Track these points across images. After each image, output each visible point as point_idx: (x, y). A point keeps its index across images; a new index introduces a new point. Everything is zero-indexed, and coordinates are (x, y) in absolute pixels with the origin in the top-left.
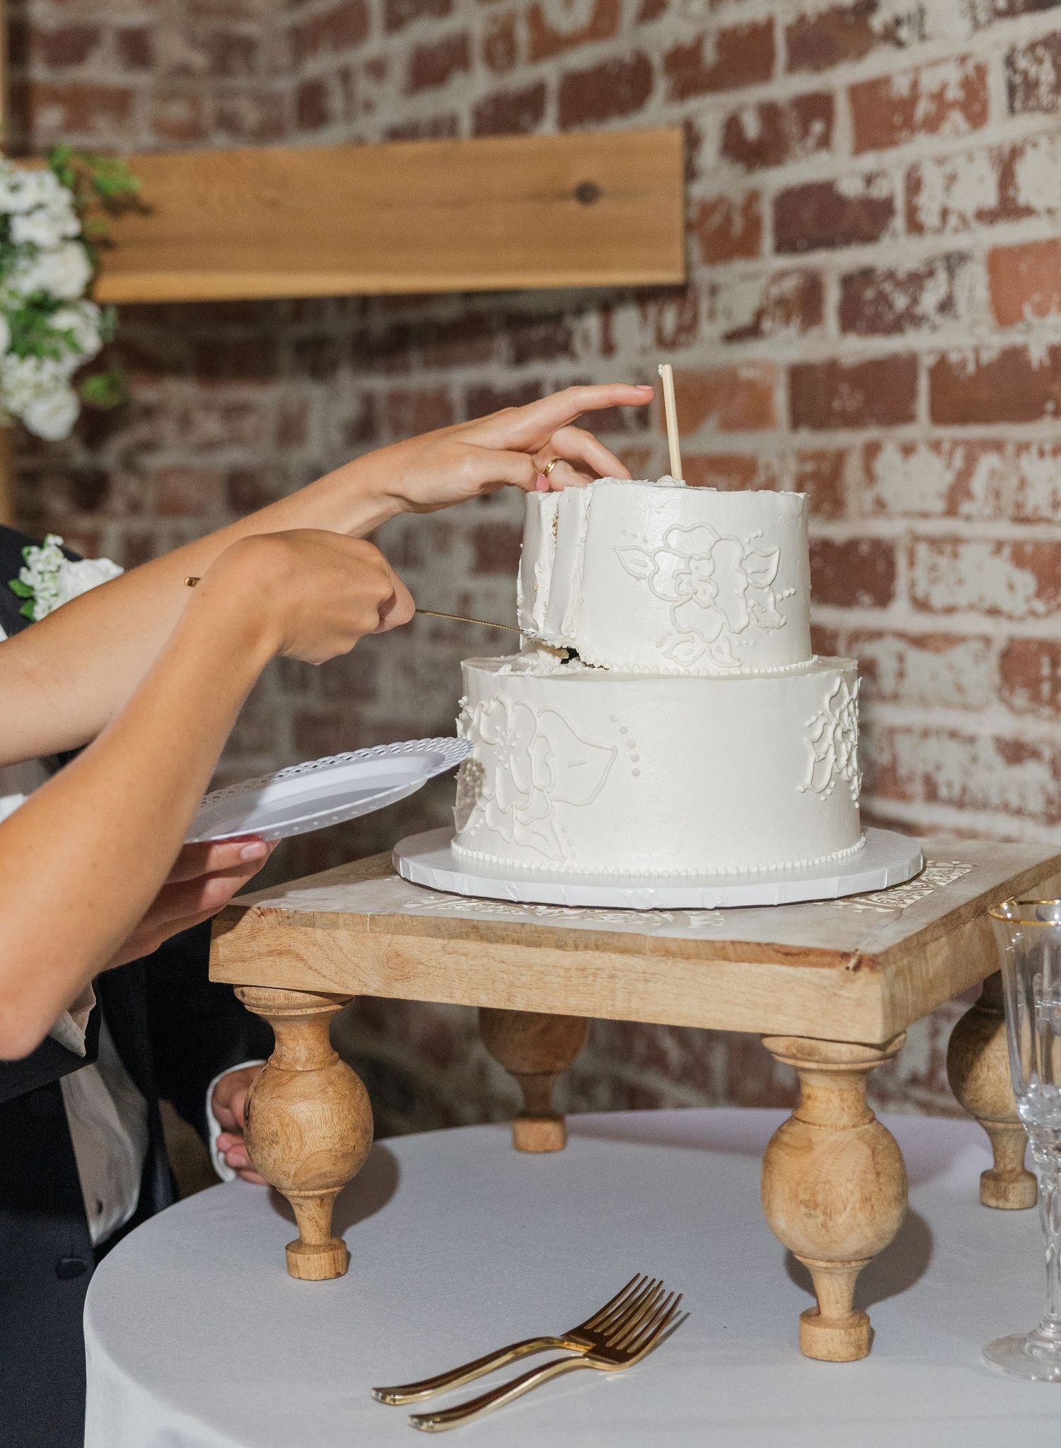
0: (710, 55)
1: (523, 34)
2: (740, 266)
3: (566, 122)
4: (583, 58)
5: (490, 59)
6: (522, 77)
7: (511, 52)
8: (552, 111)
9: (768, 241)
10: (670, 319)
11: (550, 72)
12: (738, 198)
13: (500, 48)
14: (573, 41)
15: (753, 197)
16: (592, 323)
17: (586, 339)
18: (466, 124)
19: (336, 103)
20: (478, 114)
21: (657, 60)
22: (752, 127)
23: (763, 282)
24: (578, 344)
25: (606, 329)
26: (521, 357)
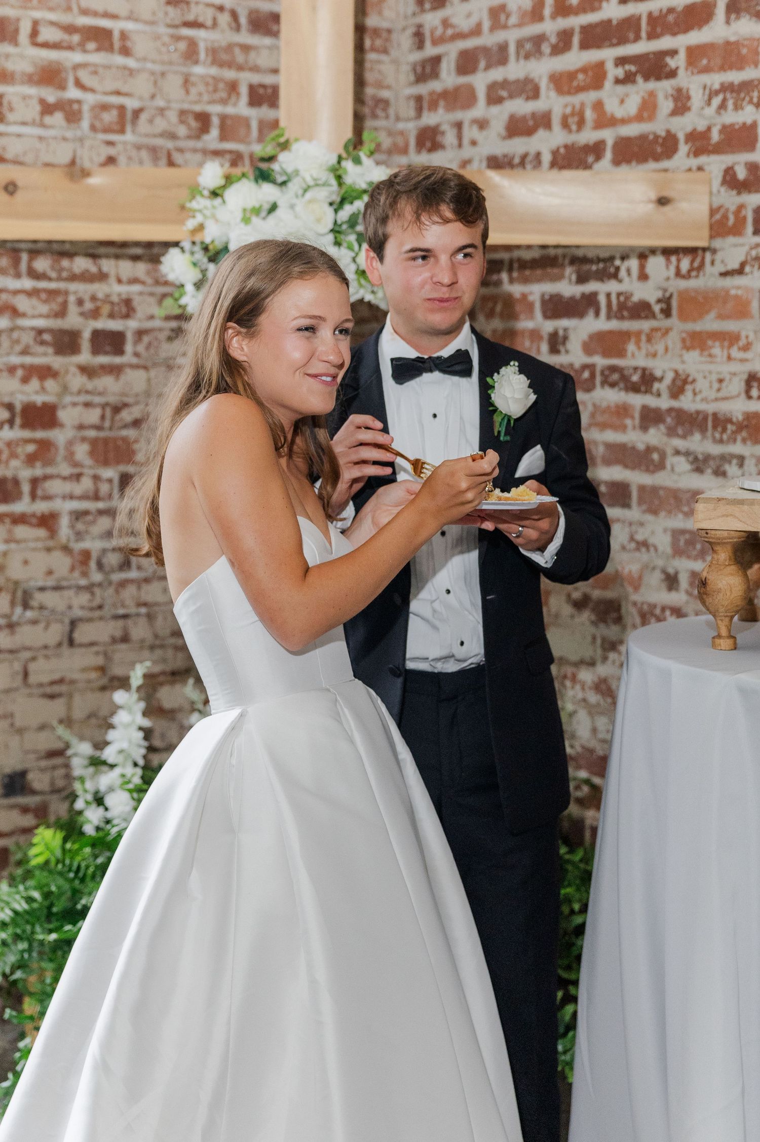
0: (715, 136)
1: (589, 115)
2: (731, 240)
3: (617, 162)
4: (632, 130)
5: (565, 125)
6: (588, 136)
7: (581, 123)
8: (608, 155)
9: (750, 228)
10: (685, 264)
11: (608, 136)
12: (733, 208)
13: (572, 121)
14: (624, 121)
15: (741, 207)
16: (634, 263)
17: (629, 271)
18: (547, 158)
19: (450, 138)
20: (555, 153)
21: (681, 136)
22: (741, 174)
23: (746, 248)
24: (623, 273)
25: (642, 267)
26: (582, 279)
